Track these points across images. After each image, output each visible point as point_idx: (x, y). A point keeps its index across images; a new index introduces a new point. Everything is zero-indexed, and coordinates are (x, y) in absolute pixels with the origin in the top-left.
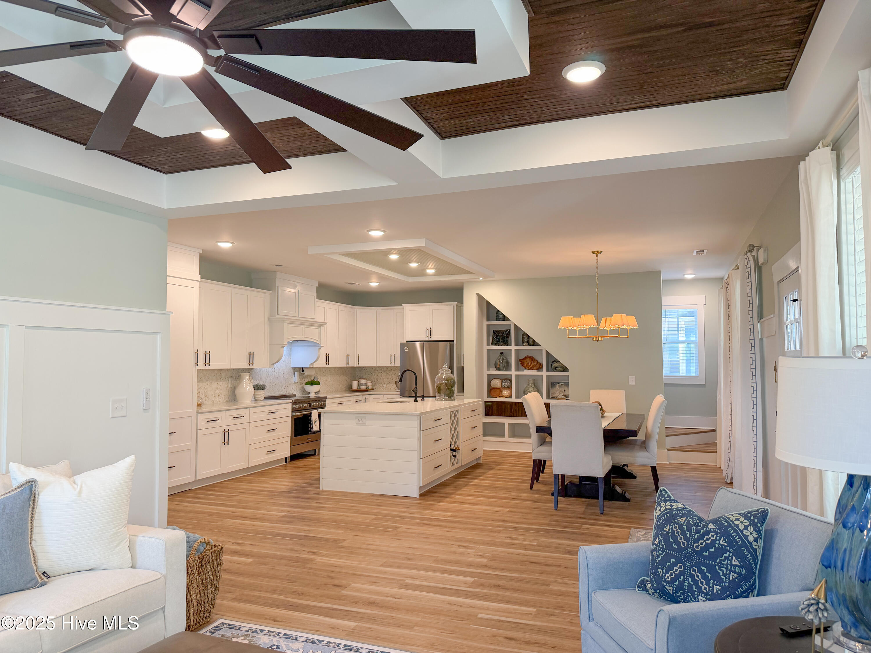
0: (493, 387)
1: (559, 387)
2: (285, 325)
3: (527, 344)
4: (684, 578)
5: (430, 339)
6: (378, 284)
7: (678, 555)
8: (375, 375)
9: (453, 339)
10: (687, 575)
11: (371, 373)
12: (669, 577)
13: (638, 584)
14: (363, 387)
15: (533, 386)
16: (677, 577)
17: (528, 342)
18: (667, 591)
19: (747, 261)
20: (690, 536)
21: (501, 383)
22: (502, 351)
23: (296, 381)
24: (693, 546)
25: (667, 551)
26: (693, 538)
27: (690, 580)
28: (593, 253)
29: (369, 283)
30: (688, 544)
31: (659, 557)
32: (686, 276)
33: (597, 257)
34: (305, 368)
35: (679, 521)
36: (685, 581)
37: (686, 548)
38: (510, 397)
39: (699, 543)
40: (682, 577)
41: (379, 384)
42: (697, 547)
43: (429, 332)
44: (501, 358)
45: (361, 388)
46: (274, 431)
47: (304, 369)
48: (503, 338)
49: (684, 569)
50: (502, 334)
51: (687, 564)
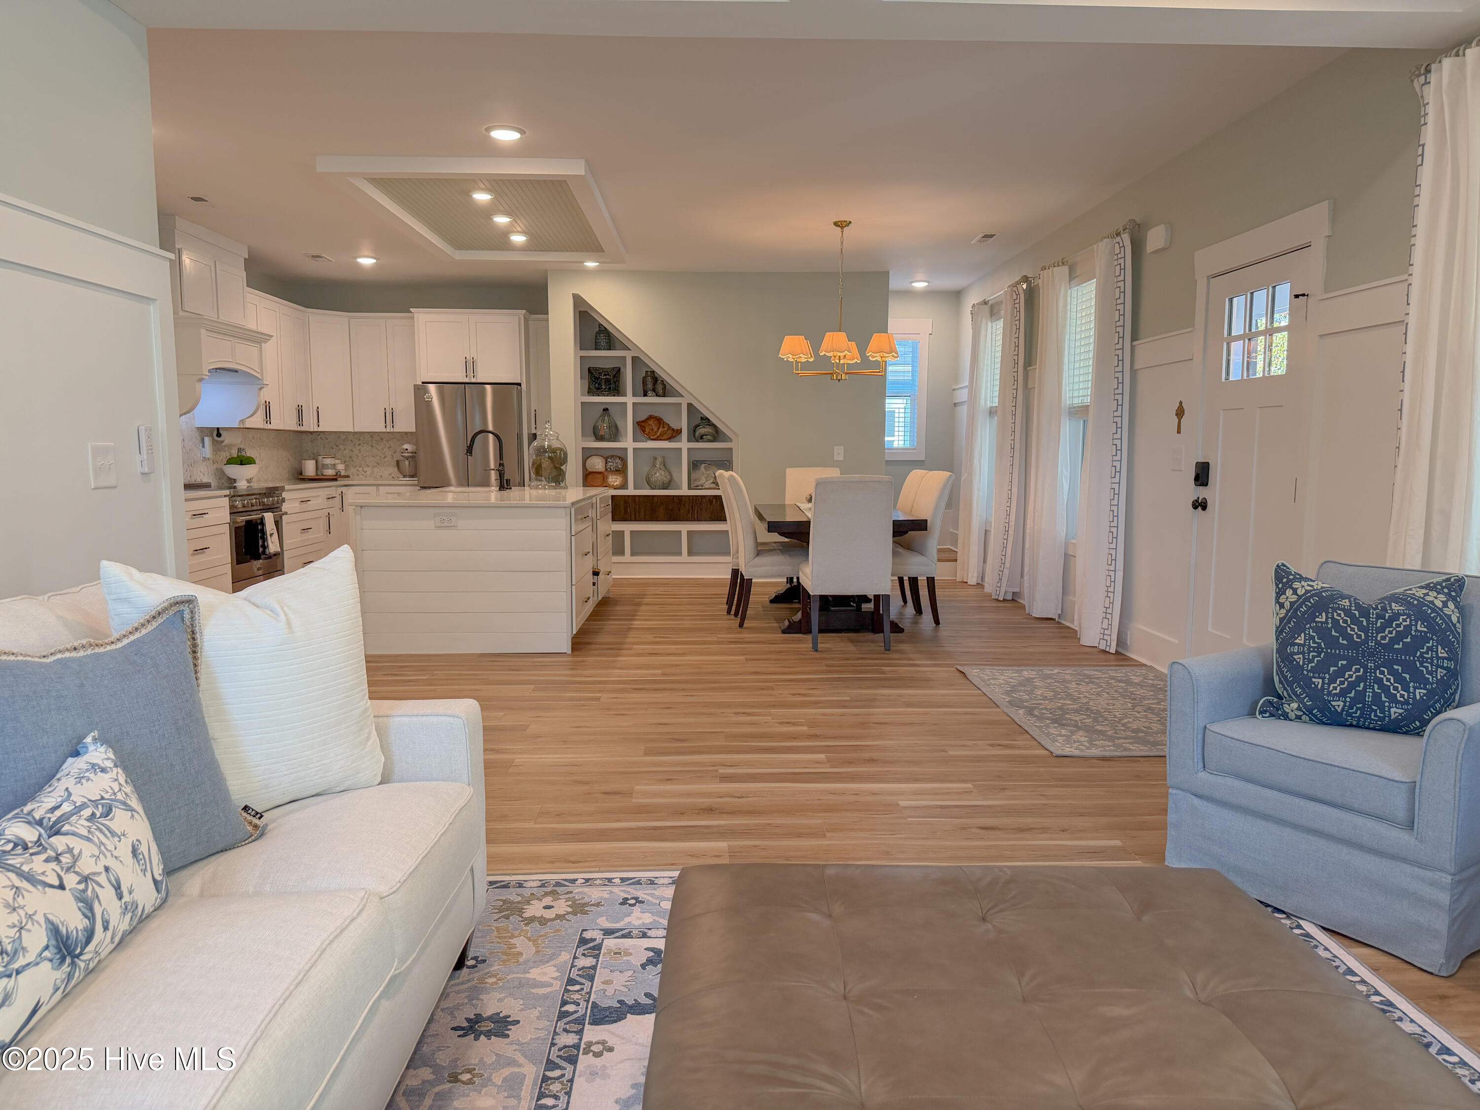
0: (590, 470)
1: (706, 468)
2: (203, 332)
3: (654, 394)
4: (1365, 686)
5: (473, 380)
6: (374, 261)
7: (1350, 654)
8: (345, 449)
9: (519, 382)
10: (1370, 681)
11: (337, 446)
12: (1336, 687)
13: (1260, 708)
14: (330, 472)
15: (662, 467)
16: (1353, 686)
17: (654, 390)
18: (1333, 709)
19: (1120, 247)
20: (1368, 623)
21: (604, 462)
22: (606, 407)
23: (208, 456)
24: (1376, 637)
25: (1329, 651)
26: (1375, 626)
27: (1376, 686)
28: (836, 224)
29: (356, 258)
30: (1367, 636)
31: (1312, 661)
32: (914, 284)
33: (842, 232)
34: (223, 429)
35: (1341, 605)
36: (1368, 690)
37: (1366, 642)
38: (624, 486)
39: (1386, 633)
40: (1362, 685)
41: (355, 467)
42: (1383, 638)
43: (470, 365)
44: (606, 418)
45: (324, 474)
46: (204, 552)
47: (221, 432)
48: (608, 381)
49: (1365, 672)
50: (605, 375)
51: (1369, 664)
